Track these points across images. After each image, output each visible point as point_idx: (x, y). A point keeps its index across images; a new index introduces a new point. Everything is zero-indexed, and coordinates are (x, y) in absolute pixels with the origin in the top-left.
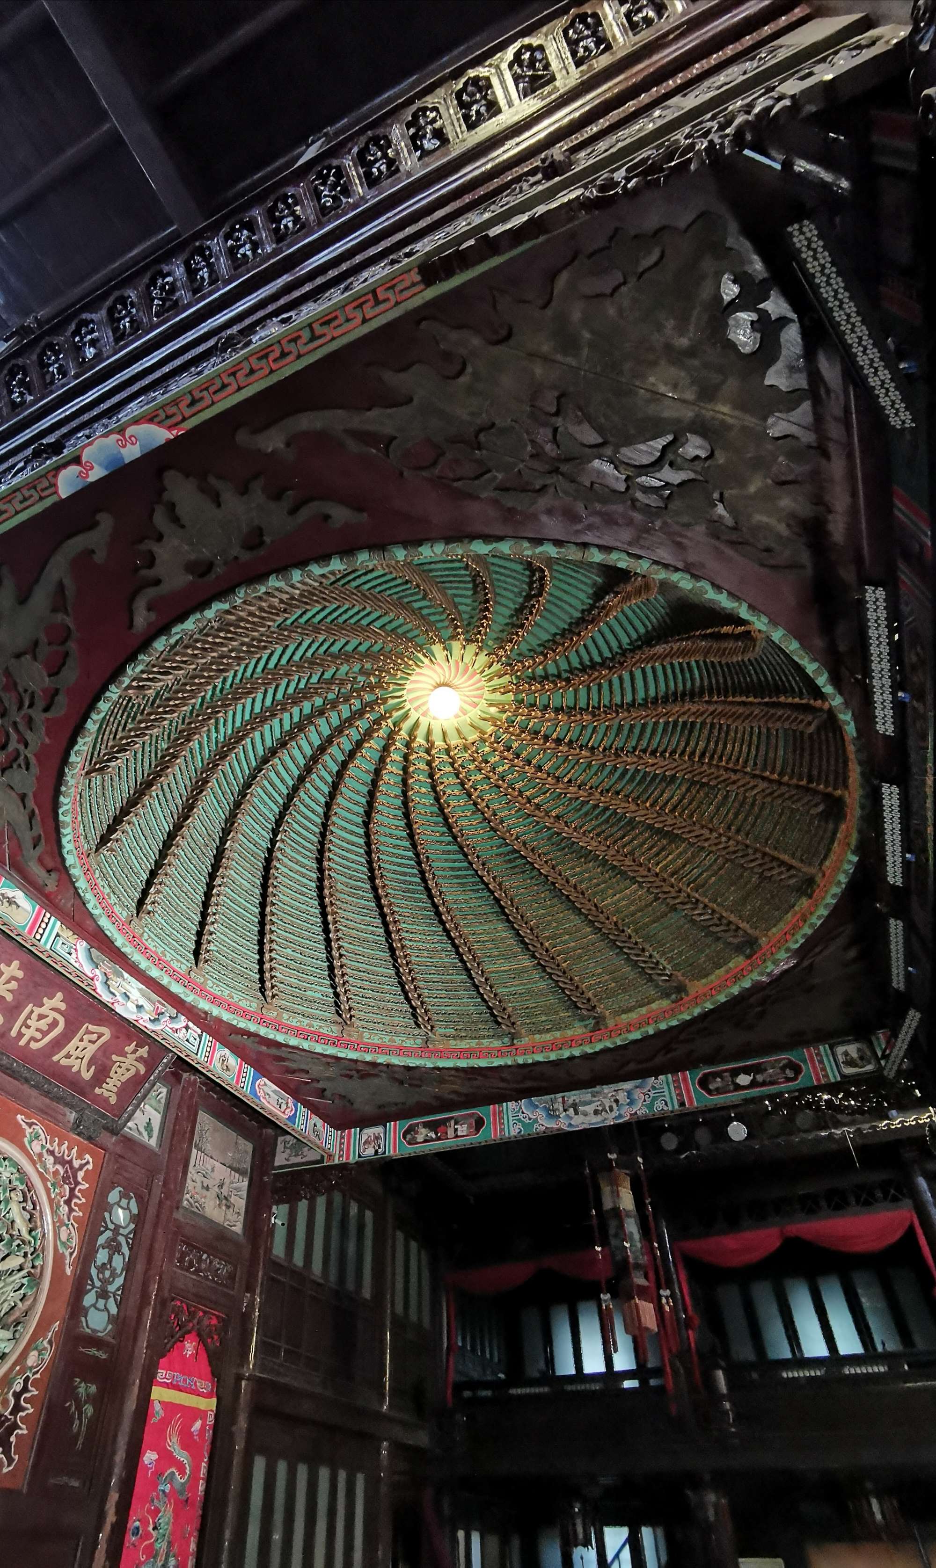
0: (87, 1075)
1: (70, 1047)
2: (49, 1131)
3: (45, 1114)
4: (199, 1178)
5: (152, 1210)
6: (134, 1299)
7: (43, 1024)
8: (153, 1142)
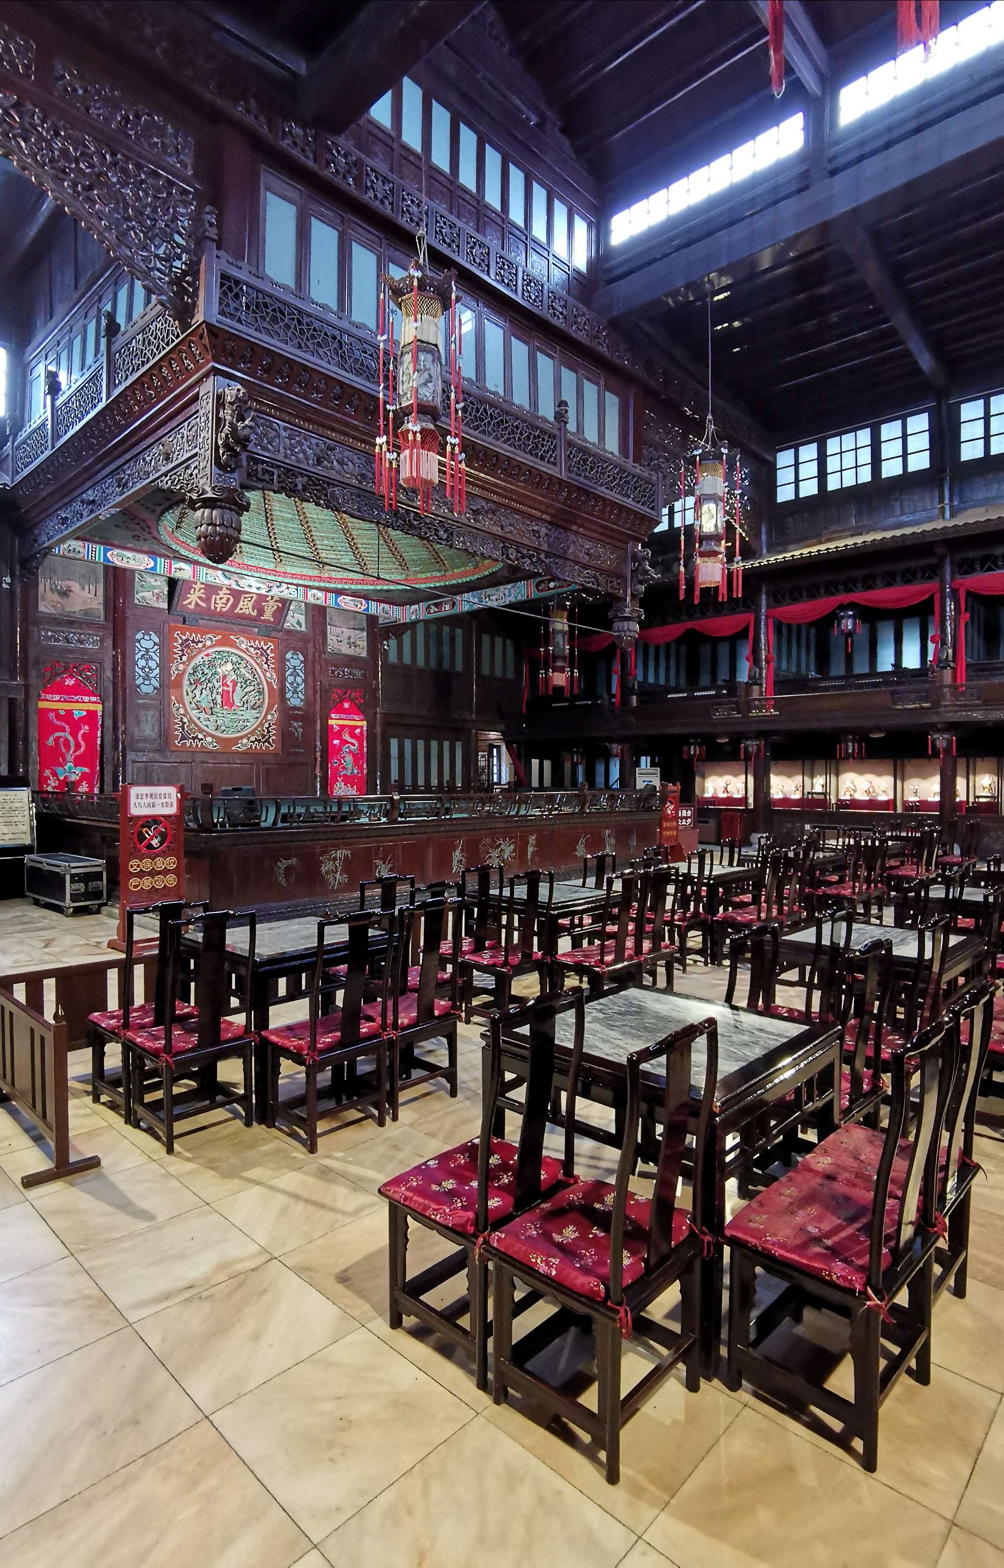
0: (255, 613)
1: (240, 605)
2: (247, 638)
3: (242, 632)
4: (334, 638)
5: (310, 657)
6: (311, 692)
7: (224, 601)
8: (303, 629)
